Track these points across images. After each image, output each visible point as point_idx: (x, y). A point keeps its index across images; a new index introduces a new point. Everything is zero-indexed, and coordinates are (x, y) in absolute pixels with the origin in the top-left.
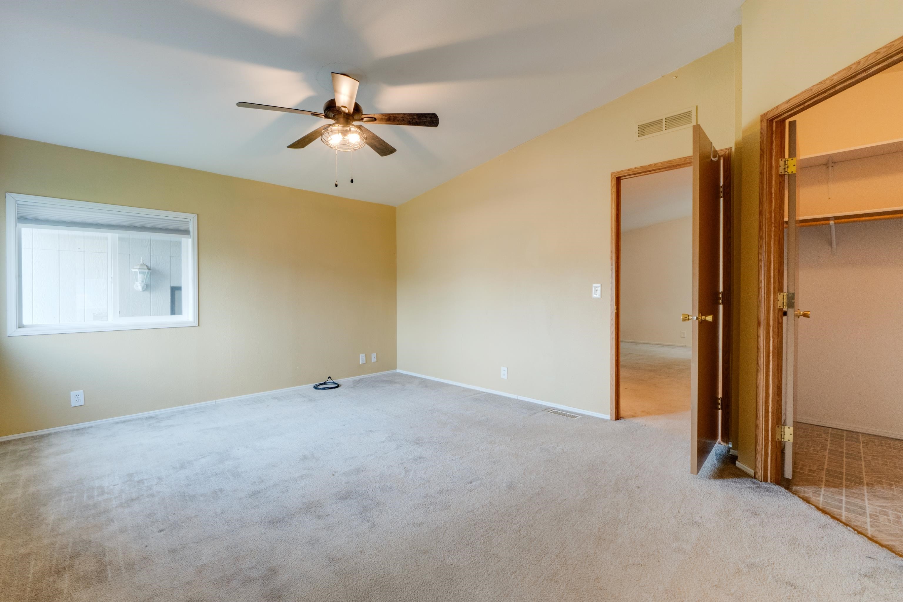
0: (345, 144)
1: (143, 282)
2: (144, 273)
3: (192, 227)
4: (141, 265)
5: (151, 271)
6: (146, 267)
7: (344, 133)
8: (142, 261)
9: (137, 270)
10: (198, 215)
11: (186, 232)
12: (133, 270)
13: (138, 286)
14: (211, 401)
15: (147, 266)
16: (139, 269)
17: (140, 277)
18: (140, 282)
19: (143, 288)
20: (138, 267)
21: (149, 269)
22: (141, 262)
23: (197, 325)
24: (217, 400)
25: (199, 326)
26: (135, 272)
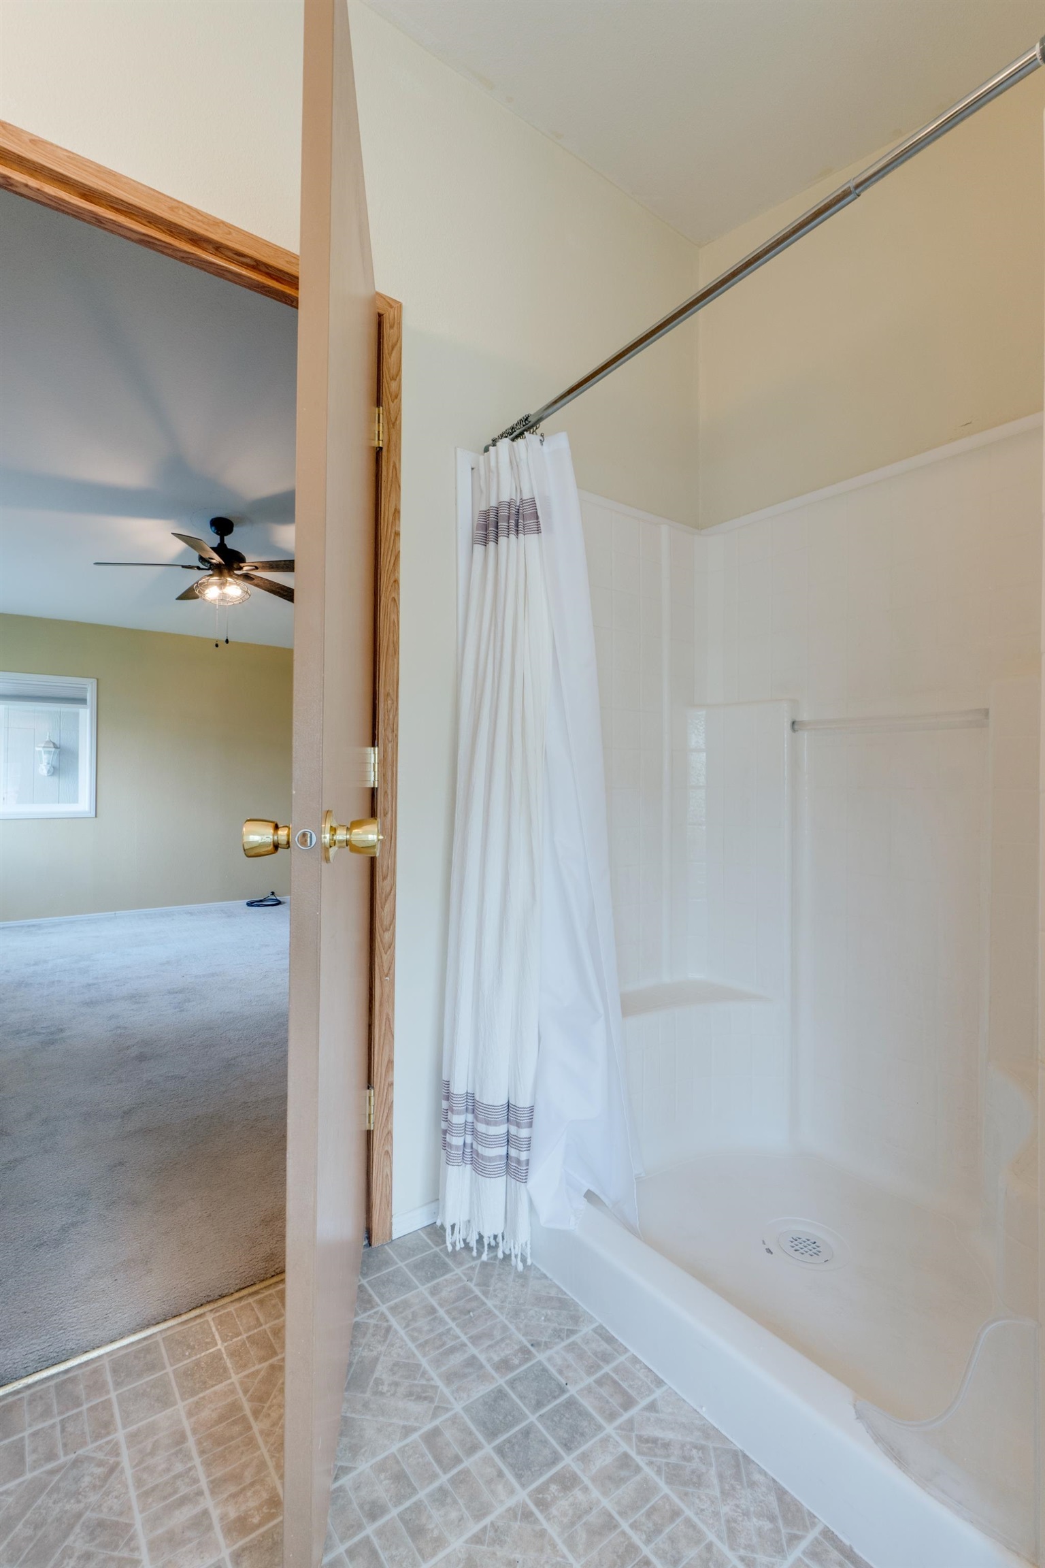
0: (223, 598)
1: (48, 764)
2: (49, 752)
3: (90, 696)
4: (47, 742)
5: (58, 750)
6: (52, 745)
7: (222, 585)
8: (48, 737)
9: (41, 749)
10: (98, 680)
11: (83, 701)
12: (37, 749)
13: (43, 769)
14: (110, 913)
15: (54, 744)
16: (44, 747)
17: (45, 757)
18: (46, 764)
19: (49, 772)
20: (43, 745)
21: (55, 746)
22: (47, 739)
23: (94, 816)
24: (117, 912)
25: (96, 816)
26: (39, 751)
